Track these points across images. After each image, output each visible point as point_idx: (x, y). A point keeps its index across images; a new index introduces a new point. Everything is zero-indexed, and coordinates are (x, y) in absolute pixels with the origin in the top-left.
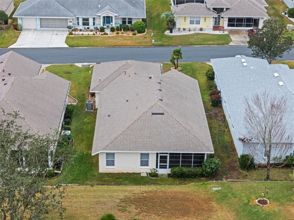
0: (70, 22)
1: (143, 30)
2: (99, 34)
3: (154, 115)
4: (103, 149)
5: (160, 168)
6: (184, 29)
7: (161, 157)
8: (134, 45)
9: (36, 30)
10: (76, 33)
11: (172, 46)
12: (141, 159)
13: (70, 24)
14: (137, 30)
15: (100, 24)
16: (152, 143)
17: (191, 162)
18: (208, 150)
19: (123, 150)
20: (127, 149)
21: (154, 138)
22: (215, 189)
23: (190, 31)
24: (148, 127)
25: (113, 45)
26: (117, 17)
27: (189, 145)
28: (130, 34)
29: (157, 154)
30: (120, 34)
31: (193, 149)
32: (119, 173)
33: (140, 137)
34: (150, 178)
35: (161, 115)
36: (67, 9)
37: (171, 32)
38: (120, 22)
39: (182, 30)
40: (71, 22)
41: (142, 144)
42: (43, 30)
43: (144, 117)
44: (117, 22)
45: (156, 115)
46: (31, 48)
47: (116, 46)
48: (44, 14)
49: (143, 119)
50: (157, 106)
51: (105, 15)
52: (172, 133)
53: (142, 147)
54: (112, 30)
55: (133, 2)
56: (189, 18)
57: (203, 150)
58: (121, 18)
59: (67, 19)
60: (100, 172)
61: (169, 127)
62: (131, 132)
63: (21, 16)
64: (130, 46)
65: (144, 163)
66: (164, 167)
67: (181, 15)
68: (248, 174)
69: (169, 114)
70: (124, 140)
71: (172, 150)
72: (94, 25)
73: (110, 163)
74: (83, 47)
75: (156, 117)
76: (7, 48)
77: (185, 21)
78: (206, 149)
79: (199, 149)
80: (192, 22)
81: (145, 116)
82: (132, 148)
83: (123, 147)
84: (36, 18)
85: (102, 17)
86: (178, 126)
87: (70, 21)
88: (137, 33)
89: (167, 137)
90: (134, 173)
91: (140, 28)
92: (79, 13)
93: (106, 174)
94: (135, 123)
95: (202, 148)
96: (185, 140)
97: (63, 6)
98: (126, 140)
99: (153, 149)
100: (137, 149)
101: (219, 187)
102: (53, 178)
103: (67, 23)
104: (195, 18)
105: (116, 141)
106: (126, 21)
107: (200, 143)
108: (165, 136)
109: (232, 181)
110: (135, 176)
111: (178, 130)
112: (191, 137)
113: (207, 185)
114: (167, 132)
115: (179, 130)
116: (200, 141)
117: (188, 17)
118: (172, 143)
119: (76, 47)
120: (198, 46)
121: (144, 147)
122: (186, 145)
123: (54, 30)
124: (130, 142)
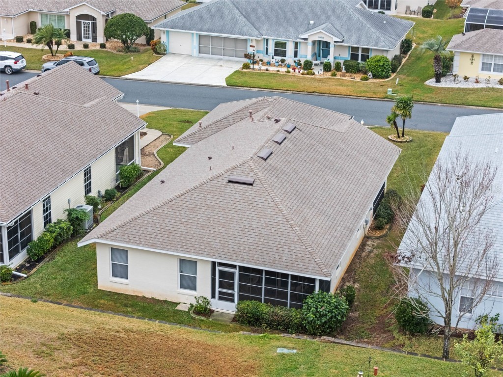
0: (251, 46)
1: (384, 73)
2: (299, 72)
3: (232, 184)
4: (100, 236)
5: (220, 298)
6: (466, 78)
7: (221, 272)
8: (348, 94)
9: (190, 56)
10: (256, 67)
11: (423, 104)
12: (181, 272)
13: (250, 50)
14: (371, 72)
15: (306, 56)
16: (204, 239)
17: (285, 295)
18: (317, 272)
19: (139, 244)
20: (147, 243)
21: (212, 230)
22: (282, 350)
23: (477, 82)
24: (210, 206)
25: (309, 91)
26: (338, 44)
27: (281, 255)
28: (358, 77)
29: (214, 264)
30: (338, 77)
31: (285, 264)
32: (136, 296)
33: (185, 223)
34: (193, 315)
35: (246, 186)
36: (251, 23)
37: (438, 81)
38: (346, 55)
39: (461, 79)
40: (254, 47)
41: (182, 238)
42: (202, 58)
43: (209, 186)
44: (341, 56)
45: (235, 185)
46: (158, 82)
47: (314, 92)
48: (206, 27)
49: (206, 188)
50: (246, 167)
51: (316, 38)
52: (253, 226)
53: (179, 243)
54: (327, 68)
55: (382, 22)
56: (481, 57)
57: (308, 270)
58: (349, 47)
59: (246, 41)
60: (98, 288)
61: (253, 213)
62: (170, 210)
63: (165, 28)
64: (340, 95)
65: (188, 283)
66: (229, 298)
67: (464, 48)
68: (407, 342)
69: (265, 186)
70: (149, 225)
71: (239, 258)
72: (296, 56)
73: (120, 271)
74: (252, 89)
75: (233, 189)
76: (118, 78)
77: (472, 63)
78: (314, 268)
79: (299, 266)
80: (485, 67)
81: (213, 184)
82: (158, 243)
83: (141, 237)
84: (193, 34)
85: (310, 42)
86: (272, 213)
87: (251, 44)
88: (372, 76)
89: (240, 232)
90: (165, 302)
91: (378, 68)
92: (269, 32)
93: (109, 293)
94: (186, 195)
95: (307, 265)
96: (277, 243)
97: (245, 17)
98: (153, 226)
99: (200, 252)
100: (168, 247)
101: (293, 348)
102: (4, 284)
103: (247, 49)
104: (493, 58)
105: (132, 225)
106: (358, 54)
107: (307, 253)
108: (236, 228)
109: (332, 342)
110: (165, 306)
111: (269, 220)
112: (291, 240)
113: (271, 341)
114: (245, 222)
115: (272, 221)
116: (309, 249)
117: (480, 54)
118: (245, 246)
119: (240, 88)
120: (478, 107)
121: (184, 244)
122: (274, 253)
123: (220, 60)
124: (159, 229)
